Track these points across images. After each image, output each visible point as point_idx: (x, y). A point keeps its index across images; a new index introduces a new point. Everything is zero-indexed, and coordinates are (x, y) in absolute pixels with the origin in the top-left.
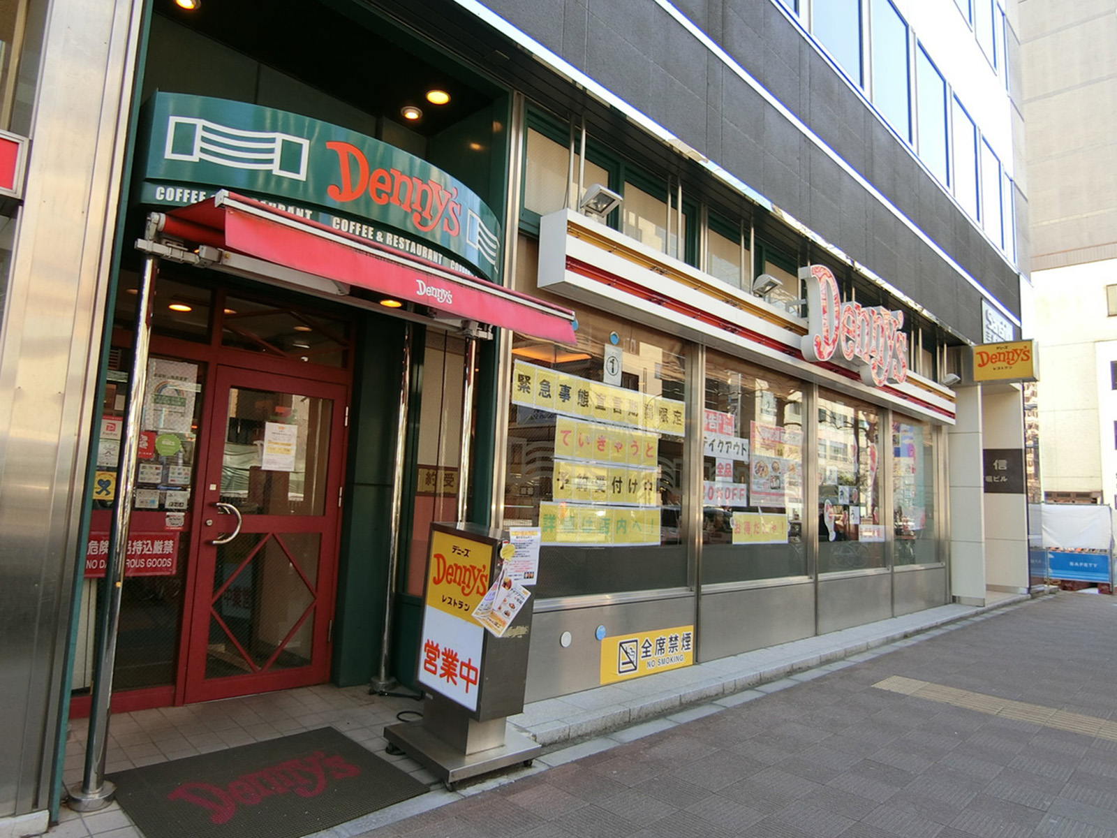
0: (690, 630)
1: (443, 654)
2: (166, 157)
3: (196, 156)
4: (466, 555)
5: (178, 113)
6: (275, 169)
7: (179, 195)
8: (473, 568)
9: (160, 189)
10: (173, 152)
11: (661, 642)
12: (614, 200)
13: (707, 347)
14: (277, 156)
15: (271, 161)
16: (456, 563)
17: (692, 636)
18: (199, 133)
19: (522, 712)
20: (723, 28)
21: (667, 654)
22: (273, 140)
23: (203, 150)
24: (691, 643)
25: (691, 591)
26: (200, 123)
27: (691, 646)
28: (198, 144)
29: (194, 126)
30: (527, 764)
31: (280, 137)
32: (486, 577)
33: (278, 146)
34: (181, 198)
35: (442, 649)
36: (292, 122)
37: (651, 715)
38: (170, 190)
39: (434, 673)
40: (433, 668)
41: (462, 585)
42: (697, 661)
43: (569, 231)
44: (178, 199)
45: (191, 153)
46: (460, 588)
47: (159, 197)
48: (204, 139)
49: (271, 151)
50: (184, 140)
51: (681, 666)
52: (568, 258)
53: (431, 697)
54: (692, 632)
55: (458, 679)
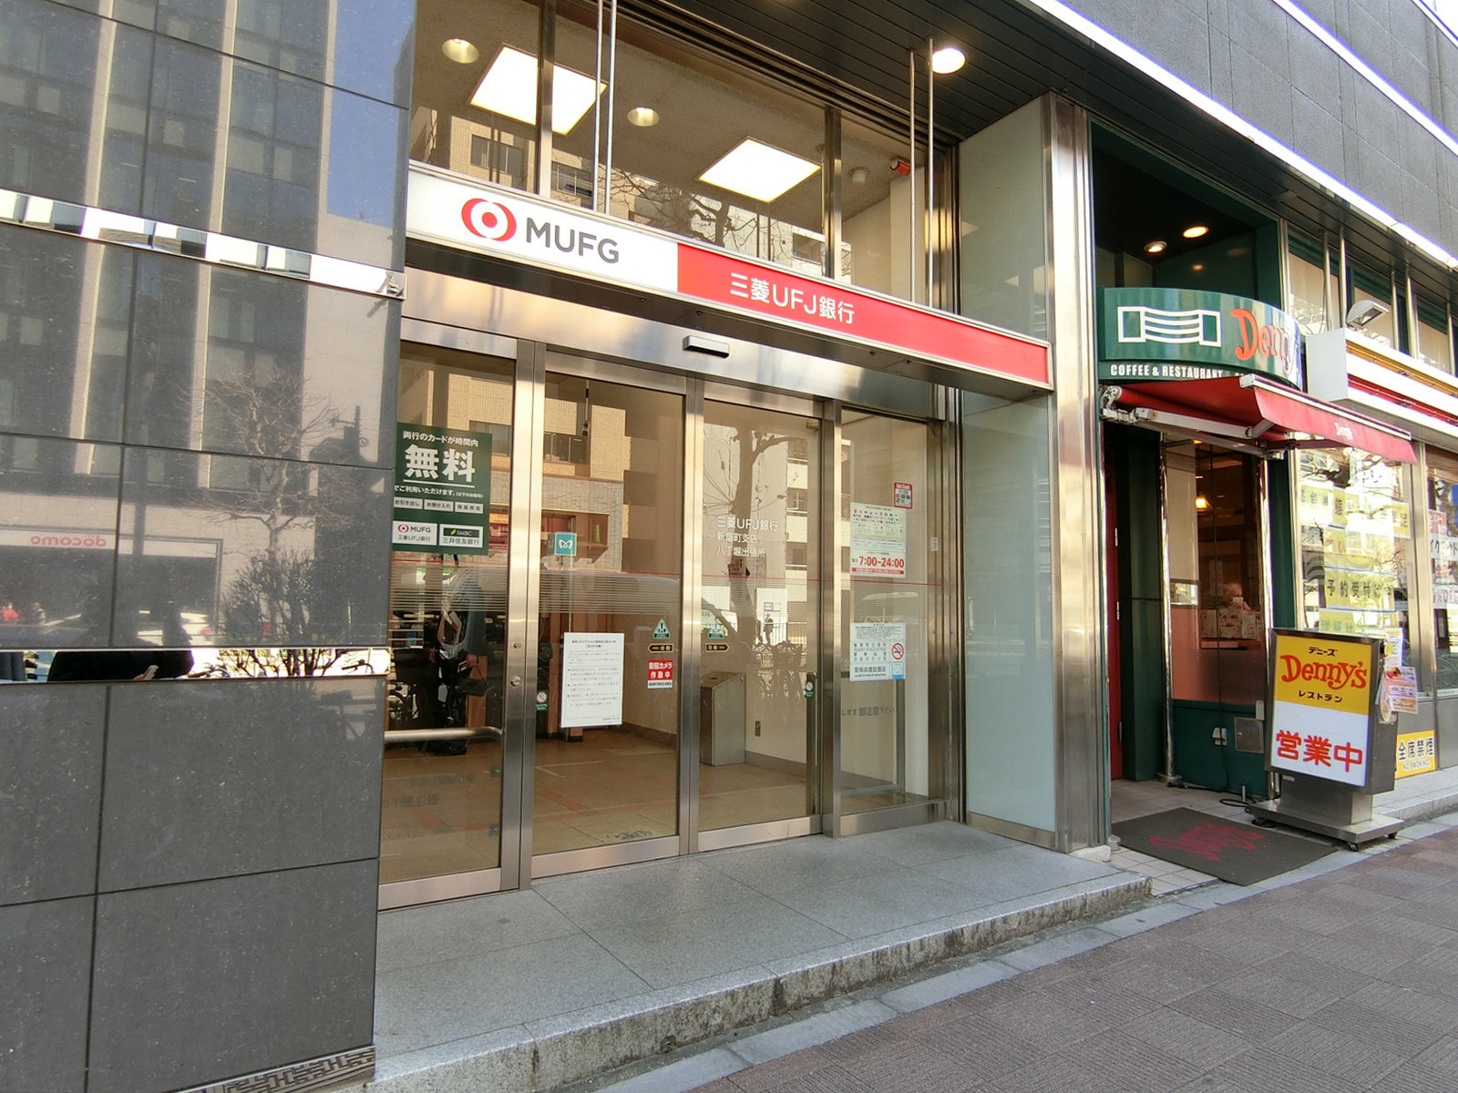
0: (1431, 734)
1: (1306, 741)
2: (1120, 341)
3: (1143, 338)
4: (1332, 654)
5: (1123, 305)
6: (1200, 339)
7: (1128, 370)
8: (1344, 665)
9: (1114, 367)
10: (1125, 336)
11: (1411, 745)
12: (1381, 313)
13: (1427, 445)
14: (1200, 330)
15: (1197, 334)
16: (1317, 661)
17: (1433, 741)
18: (1143, 319)
19: (1393, 789)
20: (1442, 110)
21: (1417, 758)
22: (1196, 317)
23: (1148, 332)
24: (1433, 748)
25: (1428, 695)
26: (1143, 310)
27: (1433, 752)
28: (1143, 328)
29: (1139, 313)
30: (1392, 837)
31: (1201, 313)
32: (1365, 672)
33: (1200, 321)
34: (1131, 372)
35: (1303, 736)
36: (1209, 298)
37: (1446, 809)
38: (1122, 367)
39: (1296, 758)
40: (1293, 754)
41: (1328, 680)
42: (1438, 767)
43: (1350, 351)
44: (1128, 374)
45: (1139, 335)
46: (1326, 683)
47: (1114, 373)
48: (1148, 323)
49: (1197, 325)
50: (1132, 325)
51: (1427, 770)
52: (1350, 376)
53: (1292, 779)
54: (1433, 737)
55: (1333, 761)
